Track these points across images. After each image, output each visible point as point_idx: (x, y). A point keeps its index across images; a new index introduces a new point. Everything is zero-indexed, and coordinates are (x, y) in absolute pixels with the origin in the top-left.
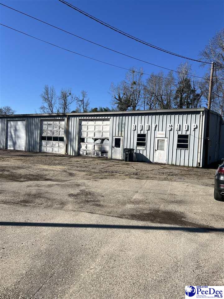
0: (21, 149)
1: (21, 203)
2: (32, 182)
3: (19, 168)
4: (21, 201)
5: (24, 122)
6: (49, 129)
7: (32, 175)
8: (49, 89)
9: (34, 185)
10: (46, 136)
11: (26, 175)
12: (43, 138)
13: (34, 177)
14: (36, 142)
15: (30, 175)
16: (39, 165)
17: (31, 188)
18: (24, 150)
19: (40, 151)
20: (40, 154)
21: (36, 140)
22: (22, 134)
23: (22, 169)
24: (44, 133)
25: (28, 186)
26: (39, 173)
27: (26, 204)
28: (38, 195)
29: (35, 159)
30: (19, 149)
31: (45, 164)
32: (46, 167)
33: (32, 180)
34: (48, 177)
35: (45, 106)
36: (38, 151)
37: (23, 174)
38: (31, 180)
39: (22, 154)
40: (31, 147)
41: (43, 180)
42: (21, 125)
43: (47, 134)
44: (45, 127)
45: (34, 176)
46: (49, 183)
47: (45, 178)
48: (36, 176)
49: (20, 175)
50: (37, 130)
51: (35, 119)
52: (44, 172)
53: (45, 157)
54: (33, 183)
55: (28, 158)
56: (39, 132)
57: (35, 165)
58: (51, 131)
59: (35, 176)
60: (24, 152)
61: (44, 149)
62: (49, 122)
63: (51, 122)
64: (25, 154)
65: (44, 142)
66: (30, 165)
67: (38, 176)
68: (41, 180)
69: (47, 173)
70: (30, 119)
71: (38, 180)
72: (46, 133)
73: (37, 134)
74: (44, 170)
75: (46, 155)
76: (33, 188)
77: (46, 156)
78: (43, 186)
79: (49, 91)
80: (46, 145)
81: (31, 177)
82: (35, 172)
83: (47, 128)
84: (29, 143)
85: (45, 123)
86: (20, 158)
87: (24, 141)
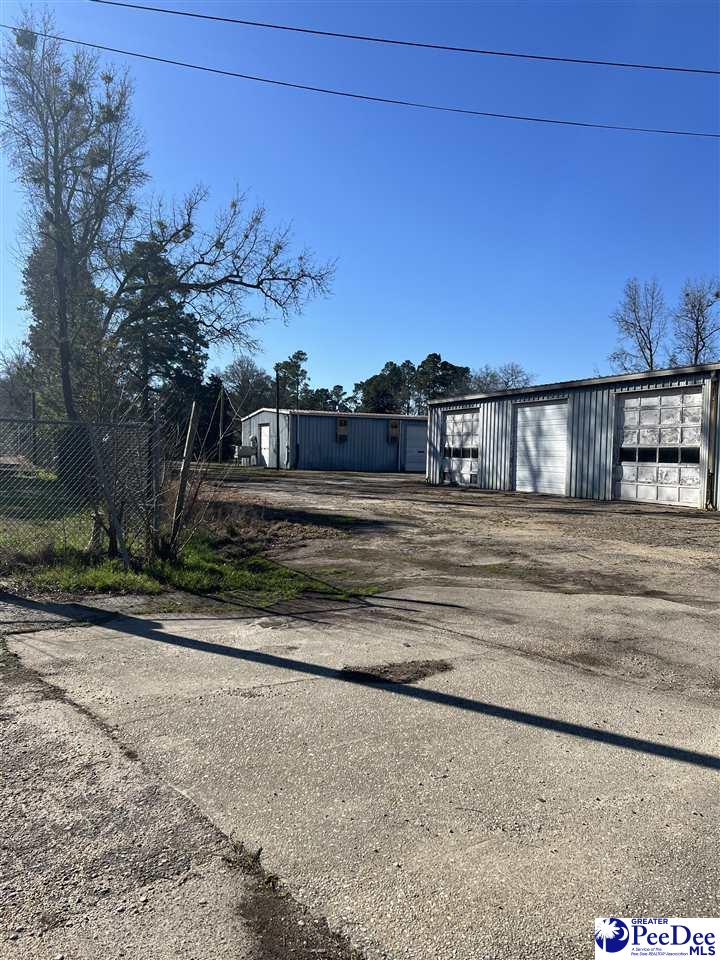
0: (555, 492)
1: (575, 663)
2: (602, 598)
3: (555, 549)
4: (574, 657)
5: (564, 406)
6: (646, 423)
7: (598, 574)
8: (642, 292)
9: (609, 606)
10: (634, 446)
11: (581, 572)
12: (625, 455)
13: (608, 582)
14: (602, 469)
15: (591, 572)
16: (616, 542)
17: (599, 616)
18: (564, 493)
19: (616, 498)
20: (618, 507)
21: (603, 460)
22: (559, 444)
23: (563, 554)
24: (630, 436)
25: (592, 610)
26: (620, 569)
27: (592, 668)
28: (627, 645)
29: (603, 521)
30: (548, 491)
31: (638, 541)
32: (641, 551)
33: (601, 590)
34: (651, 586)
35: (628, 349)
36: (609, 496)
37: (570, 569)
38: (597, 589)
39: (557, 506)
40: (585, 486)
41: (638, 595)
42: (554, 418)
43: (638, 440)
44: (631, 418)
45: (604, 577)
46: (658, 604)
47: (643, 586)
48: (613, 577)
49: (562, 571)
50: (604, 430)
51: (600, 393)
52: (637, 566)
53: (633, 517)
54: (607, 601)
55: (579, 519)
56: (611, 435)
57: (603, 543)
58: (652, 429)
59: (609, 576)
60: (566, 500)
61: (629, 491)
62: (645, 401)
63: (654, 401)
64: (569, 506)
65: (628, 469)
66: (588, 541)
67: (617, 577)
68: (632, 595)
69: (647, 570)
70: (582, 395)
71: (620, 592)
72: (635, 436)
73: (604, 442)
74: (636, 559)
75: (638, 509)
76: (605, 617)
77: (638, 513)
78: (640, 613)
79: (642, 299)
80: (634, 478)
81: (596, 581)
82: (606, 564)
83: (637, 420)
84: (579, 473)
85: (632, 403)
86: (554, 517)
87: (565, 464)
